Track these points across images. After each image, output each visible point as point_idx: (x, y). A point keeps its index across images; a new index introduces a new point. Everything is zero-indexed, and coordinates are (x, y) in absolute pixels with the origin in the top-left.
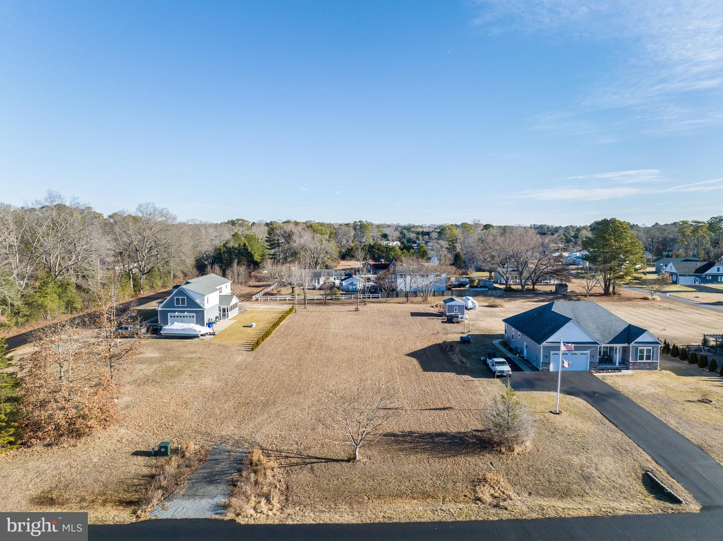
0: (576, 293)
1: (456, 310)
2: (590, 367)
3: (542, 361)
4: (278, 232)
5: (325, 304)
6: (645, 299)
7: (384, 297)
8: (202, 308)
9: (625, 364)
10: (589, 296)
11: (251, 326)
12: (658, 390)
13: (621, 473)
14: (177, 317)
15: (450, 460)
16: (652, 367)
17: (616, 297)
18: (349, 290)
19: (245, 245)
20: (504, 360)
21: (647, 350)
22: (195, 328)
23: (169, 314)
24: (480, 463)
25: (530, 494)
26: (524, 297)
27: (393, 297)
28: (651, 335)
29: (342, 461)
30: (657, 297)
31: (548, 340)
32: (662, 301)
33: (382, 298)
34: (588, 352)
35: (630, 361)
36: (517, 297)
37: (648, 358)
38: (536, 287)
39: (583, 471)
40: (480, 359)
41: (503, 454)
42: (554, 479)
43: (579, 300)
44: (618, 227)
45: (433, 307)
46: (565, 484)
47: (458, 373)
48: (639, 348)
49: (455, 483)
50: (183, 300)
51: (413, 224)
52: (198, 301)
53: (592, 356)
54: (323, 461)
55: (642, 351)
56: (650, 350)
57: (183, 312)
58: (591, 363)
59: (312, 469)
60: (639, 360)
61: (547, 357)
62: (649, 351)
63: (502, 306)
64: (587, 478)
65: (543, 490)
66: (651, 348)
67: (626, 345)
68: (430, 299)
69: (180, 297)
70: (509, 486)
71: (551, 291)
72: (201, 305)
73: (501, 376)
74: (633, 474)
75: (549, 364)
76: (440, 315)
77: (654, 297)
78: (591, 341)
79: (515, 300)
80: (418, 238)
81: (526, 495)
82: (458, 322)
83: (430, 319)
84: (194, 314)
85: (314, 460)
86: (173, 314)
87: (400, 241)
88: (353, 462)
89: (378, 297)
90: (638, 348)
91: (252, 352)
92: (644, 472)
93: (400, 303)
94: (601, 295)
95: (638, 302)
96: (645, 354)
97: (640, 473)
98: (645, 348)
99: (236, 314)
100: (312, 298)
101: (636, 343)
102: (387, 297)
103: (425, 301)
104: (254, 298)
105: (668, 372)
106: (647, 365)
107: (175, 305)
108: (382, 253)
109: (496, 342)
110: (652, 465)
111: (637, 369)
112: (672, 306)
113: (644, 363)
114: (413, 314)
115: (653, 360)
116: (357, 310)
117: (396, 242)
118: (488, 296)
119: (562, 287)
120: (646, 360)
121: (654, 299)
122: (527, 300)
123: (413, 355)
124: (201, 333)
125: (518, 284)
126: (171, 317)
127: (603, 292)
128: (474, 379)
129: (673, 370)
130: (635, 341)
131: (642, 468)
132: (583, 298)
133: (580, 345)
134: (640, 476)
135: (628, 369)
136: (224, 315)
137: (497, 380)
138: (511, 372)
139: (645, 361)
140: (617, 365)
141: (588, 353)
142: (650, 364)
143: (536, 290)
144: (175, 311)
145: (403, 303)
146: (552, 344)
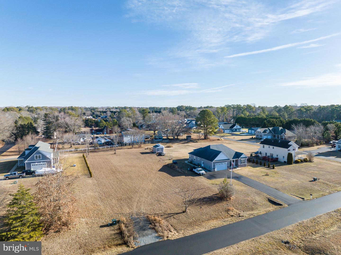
0: (194, 139)
1: (160, 150)
2: (227, 168)
3: (213, 168)
4: (50, 116)
5: (95, 152)
6: (218, 140)
8: (50, 159)
9: (237, 166)
10: (200, 140)
12: (252, 173)
13: (262, 200)
14: (36, 165)
15: (214, 205)
16: (245, 166)
17: (209, 140)
19: (31, 123)
20: (201, 169)
23: (31, 164)
24: (223, 205)
25: (243, 211)
26: (176, 142)
27: (124, 146)
28: (245, 155)
29: (181, 213)
30: (222, 139)
31: (215, 160)
32: (224, 140)
33: (119, 146)
34: (227, 163)
35: (239, 164)
36: (174, 142)
38: (179, 137)
39: (253, 202)
40: (188, 170)
41: (228, 201)
42: (247, 206)
43: (197, 142)
44: (209, 113)
45: (146, 149)
46: (250, 206)
47: (186, 176)
49: (221, 212)
50: (39, 156)
51: (93, 107)
52: (48, 156)
53: (228, 164)
54: (175, 214)
55: (242, 161)
57: (40, 162)
58: (228, 166)
59: (174, 217)
60: (241, 164)
61: (214, 166)
62: (244, 160)
63: (172, 147)
64: (255, 203)
65: (246, 209)
66: (244, 159)
67: (237, 159)
68: (142, 146)
69: (38, 155)
70: (237, 210)
71: (185, 139)
73: (203, 175)
74: (266, 200)
75: (215, 168)
76: (153, 152)
77: (221, 139)
78: (227, 159)
79: (174, 144)
80: (101, 114)
81: (243, 212)
82: (164, 155)
83: (151, 155)
84: (46, 163)
85: (172, 215)
86: (34, 164)
87: (92, 116)
88: (186, 212)
90: (241, 160)
91: (90, 178)
92: (268, 199)
93: (129, 148)
94: (203, 139)
95: (217, 141)
97: (267, 199)
98: (243, 159)
101: (241, 158)
102: (121, 146)
103: (140, 147)
105: (249, 167)
106: (243, 165)
107: (35, 159)
108: (92, 123)
109: (186, 162)
110: (269, 196)
111: (241, 167)
112: (230, 142)
114: (142, 153)
115: (245, 163)
116: (115, 153)
118: (163, 143)
119: (189, 137)
121: (221, 140)
122: (178, 143)
123: (160, 170)
125: (172, 136)
126: (33, 165)
127: (204, 138)
128: (194, 177)
129: (251, 166)
131: (267, 198)
132: (198, 141)
133: (224, 161)
134: (267, 200)
135: (238, 167)
137: (202, 177)
138: (205, 173)
139: (243, 164)
140: (235, 166)
143: (178, 139)
144: (35, 162)
145: (131, 148)
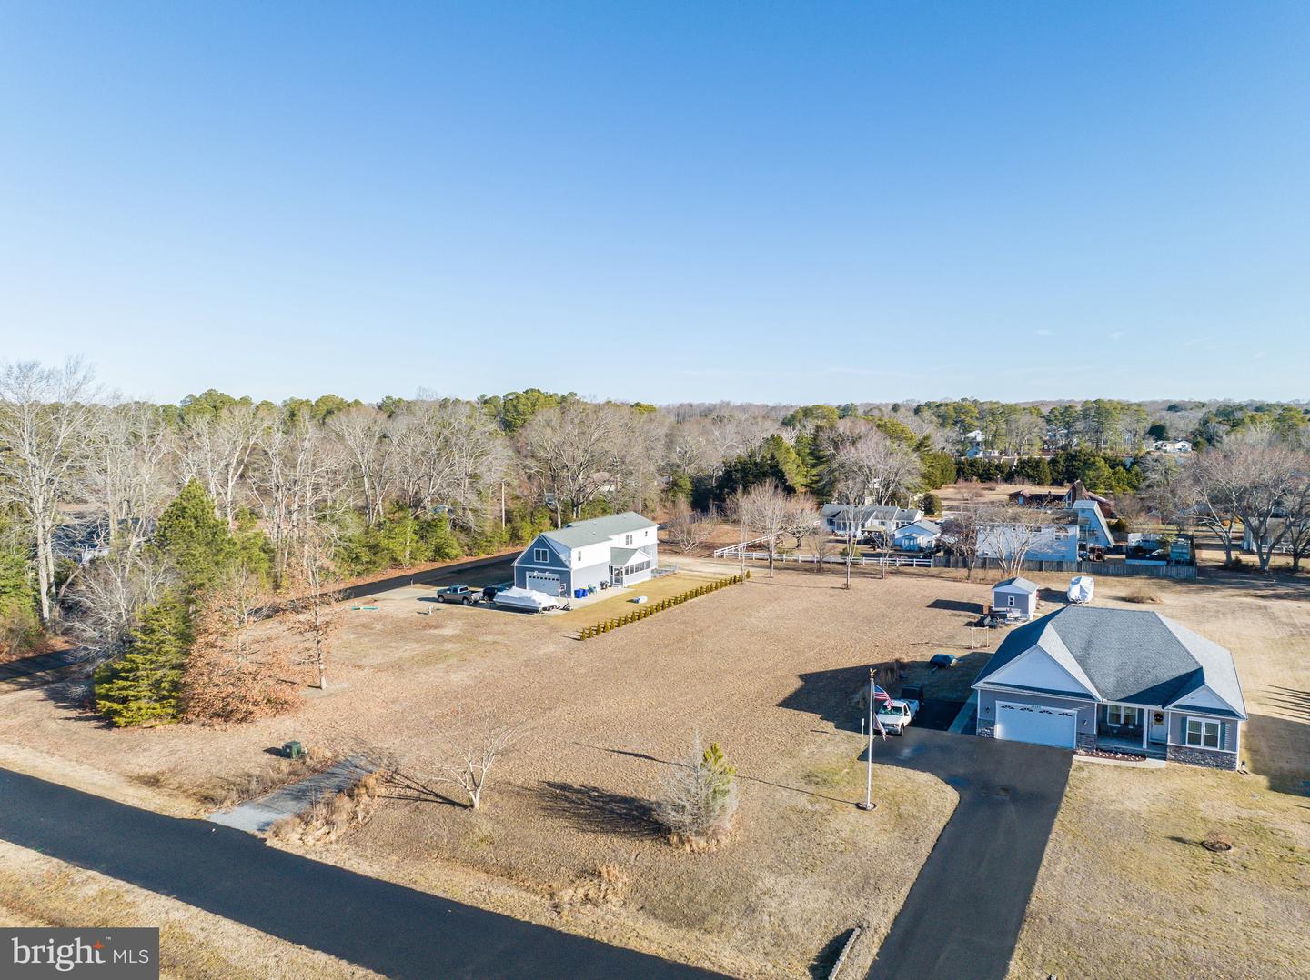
1: (1011, 603)
2: (1078, 741)
3: (979, 715)
5: (818, 571)
7: (940, 566)
8: (567, 567)
11: (637, 602)
14: (537, 579)
16: (1222, 763)
18: (902, 546)
20: (904, 705)
21: (1207, 725)
22: (534, 598)
23: (527, 573)
28: (1217, 695)
29: (461, 806)
31: (989, 678)
33: (936, 566)
34: (1074, 711)
35: (1169, 743)
37: (1211, 741)
48: (1189, 719)
50: (544, 553)
52: (562, 557)
53: (1081, 721)
54: (439, 800)
55: (1197, 726)
56: (1215, 726)
57: (544, 571)
58: (1080, 733)
60: (1189, 743)
61: (990, 710)
62: (1211, 727)
66: (1218, 722)
67: (1159, 708)
69: (541, 549)
72: (567, 563)
75: (993, 724)
78: (1079, 690)
81: (635, 908)
84: (558, 576)
86: (532, 574)
88: (469, 810)
89: (929, 566)
90: (1184, 719)
91: (579, 642)
93: (954, 580)
96: (1203, 732)
98: (1204, 721)
99: (647, 579)
100: (810, 559)
101: (1179, 706)
102: (946, 566)
104: (718, 552)
105: (1259, 779)
106: (1208, 756)
107: (535, 560)
111: (1184, 761)
113: (1202, 752)
115: (1222, 747)
116: (847, 587)
117: (1182, 443)
120: (1206, 745)
124: (543, 606)
126: (530, 577)
130: (1176, 703)
133: (1054, 696)
135: (1162, 759)
136: (617, 581)
139: (1202, 747)
140: (1145, 746)
141: (1074, 714)
142: (1216, 755)
143: (1301, 571)
146: (996, 687)
